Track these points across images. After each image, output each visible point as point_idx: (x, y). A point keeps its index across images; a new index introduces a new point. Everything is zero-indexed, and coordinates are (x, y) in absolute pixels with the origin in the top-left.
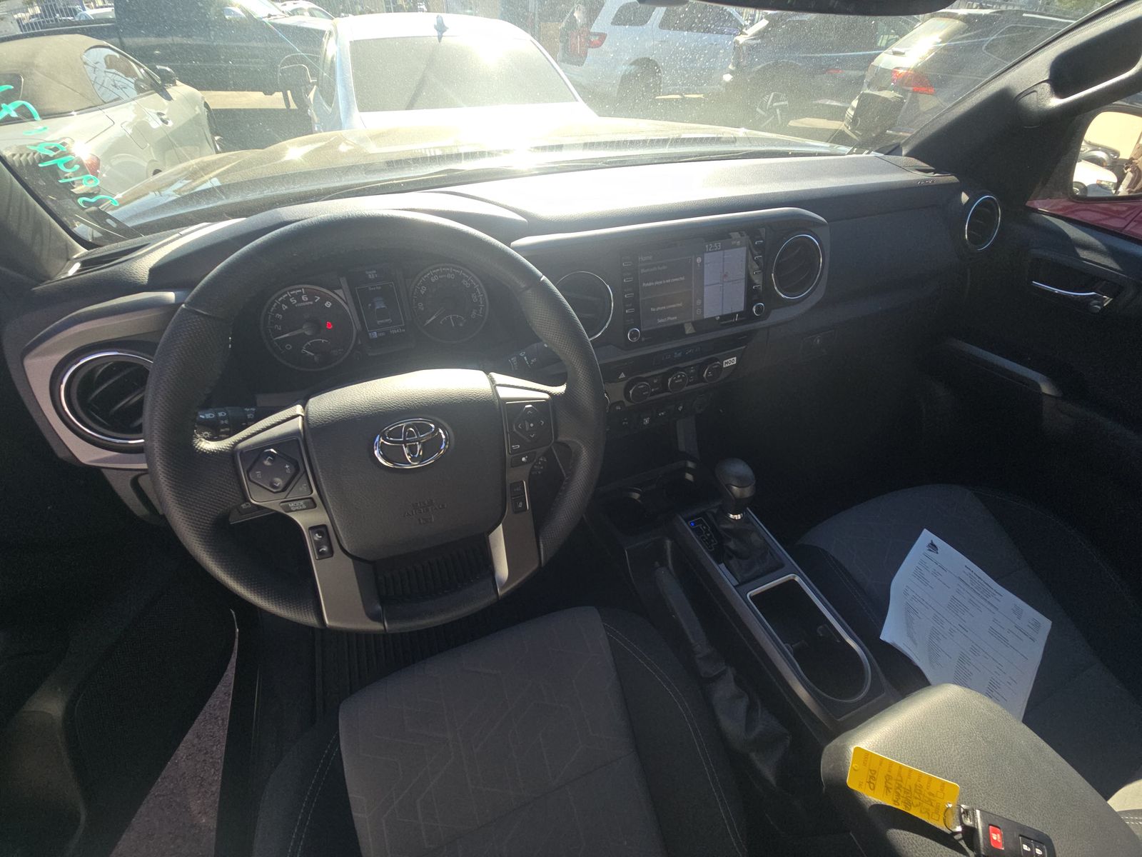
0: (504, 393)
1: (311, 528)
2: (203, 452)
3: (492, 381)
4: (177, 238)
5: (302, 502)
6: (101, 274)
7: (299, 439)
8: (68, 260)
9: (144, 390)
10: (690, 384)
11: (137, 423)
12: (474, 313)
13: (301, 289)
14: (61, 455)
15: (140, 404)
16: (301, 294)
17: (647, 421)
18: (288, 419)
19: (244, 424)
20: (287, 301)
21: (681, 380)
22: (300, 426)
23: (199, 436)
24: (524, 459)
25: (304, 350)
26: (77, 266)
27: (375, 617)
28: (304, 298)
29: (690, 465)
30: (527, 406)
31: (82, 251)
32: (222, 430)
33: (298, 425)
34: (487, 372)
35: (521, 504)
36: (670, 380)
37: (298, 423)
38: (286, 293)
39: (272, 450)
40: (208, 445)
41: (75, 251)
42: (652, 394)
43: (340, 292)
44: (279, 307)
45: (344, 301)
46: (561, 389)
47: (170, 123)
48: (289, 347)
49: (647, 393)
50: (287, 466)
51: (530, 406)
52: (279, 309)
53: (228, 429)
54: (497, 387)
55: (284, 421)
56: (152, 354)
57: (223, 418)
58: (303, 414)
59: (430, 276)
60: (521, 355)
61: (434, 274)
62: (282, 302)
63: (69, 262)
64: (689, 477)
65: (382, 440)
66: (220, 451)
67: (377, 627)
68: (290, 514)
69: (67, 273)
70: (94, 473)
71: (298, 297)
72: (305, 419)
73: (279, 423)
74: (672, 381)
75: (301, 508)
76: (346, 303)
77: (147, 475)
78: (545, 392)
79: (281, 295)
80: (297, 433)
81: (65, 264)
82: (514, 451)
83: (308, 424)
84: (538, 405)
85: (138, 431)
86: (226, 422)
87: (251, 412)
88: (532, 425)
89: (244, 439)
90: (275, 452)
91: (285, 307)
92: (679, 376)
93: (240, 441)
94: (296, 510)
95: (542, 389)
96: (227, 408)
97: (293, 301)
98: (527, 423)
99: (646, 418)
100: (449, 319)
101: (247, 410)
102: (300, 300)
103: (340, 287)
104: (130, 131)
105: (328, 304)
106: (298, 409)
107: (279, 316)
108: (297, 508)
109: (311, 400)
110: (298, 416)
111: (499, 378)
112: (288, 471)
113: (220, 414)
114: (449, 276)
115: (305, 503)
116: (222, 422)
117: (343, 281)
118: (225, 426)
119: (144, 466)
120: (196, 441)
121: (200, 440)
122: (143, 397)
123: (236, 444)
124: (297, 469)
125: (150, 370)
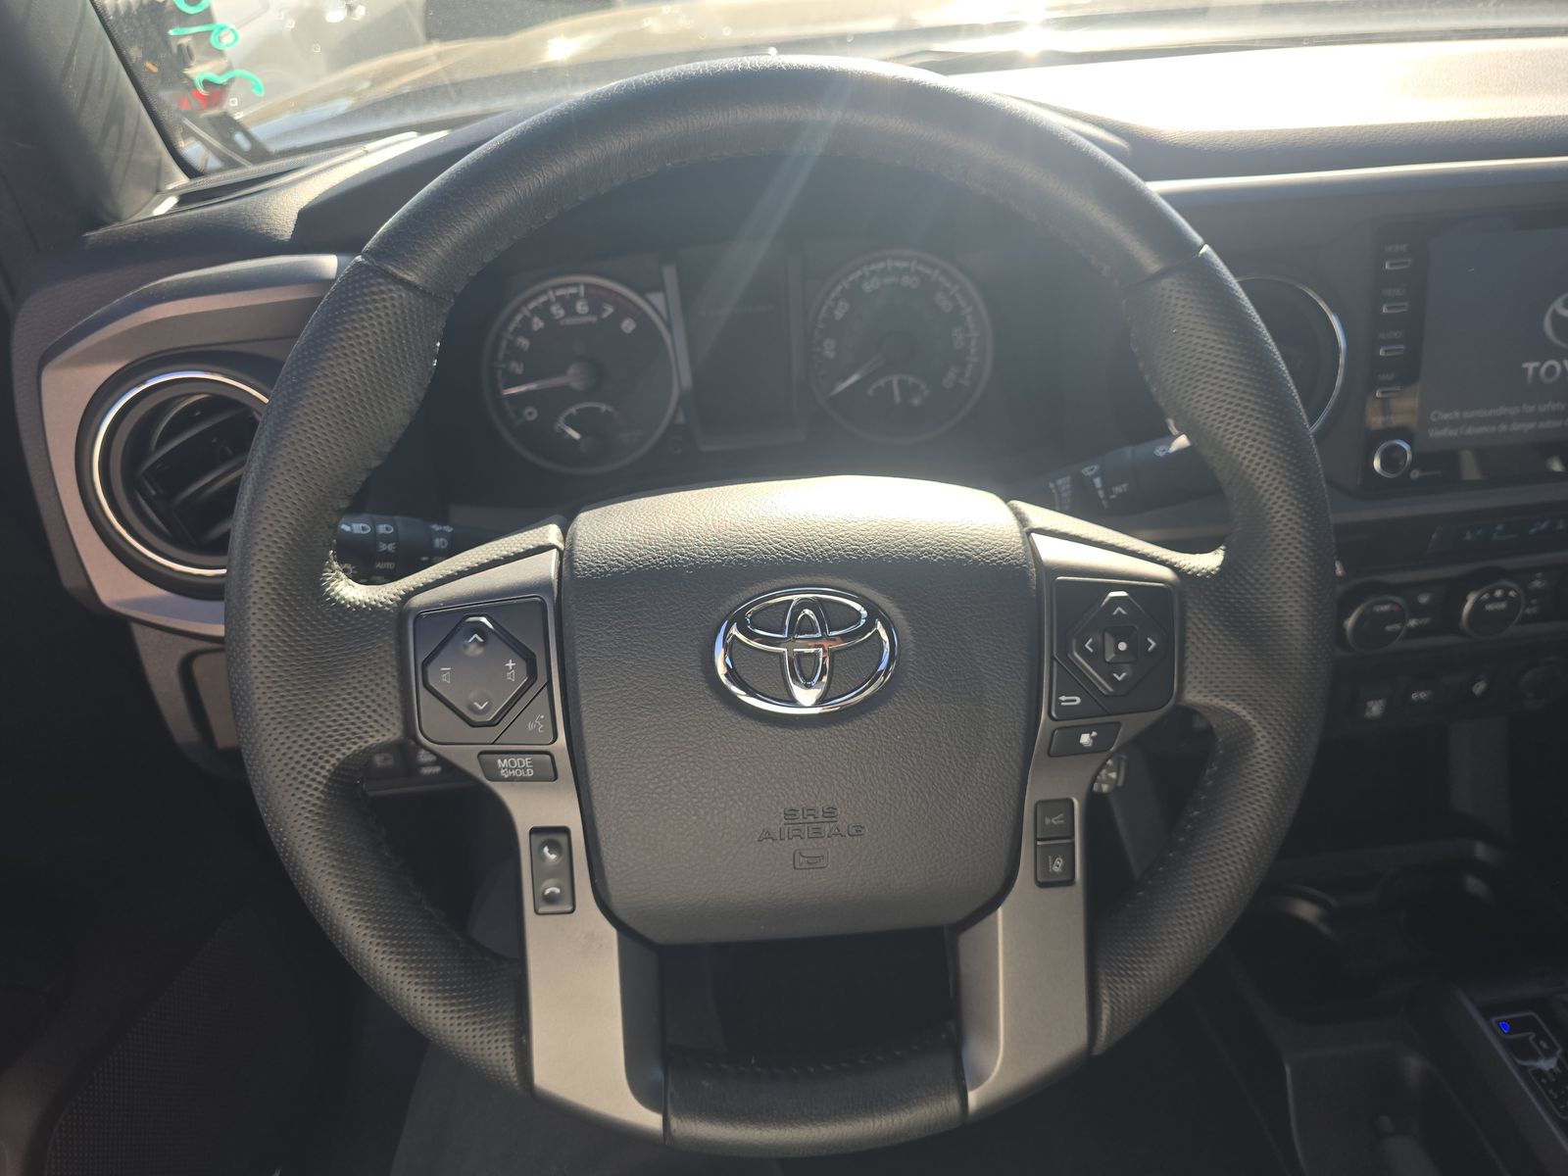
0: (1052, 551)
1: (535, 831)
2: (338, 604)
3: (1022, 520)
4: (359, 156)
5: (526, 760)
6: (210, 214)
7: (547, 600)
8: (157, 191)
9: (243, 464)
10: (1527, 620)
11: (217, 532)
12: (951, 375)
13: (577, 284)
14: (69, 581)
15: (232, 492)
16: (575, 297)
17: (1375, 709)
18: (528, 553)
19: (424, 559)
20: (544, 312)
21: (1503, 606)
22: (553, 573)
23: (336, 565)
24: (1085, 739)
25: (561, 423)
26: (171, 202)
27: (646, 1094)
28: (581, 307)
29: (1481, 851)
30: (1113, 594)
31: (182, 180)
32: (379, 565)
33: (549, 569)
34: (1006, 500)
35: (1059, 862)
36: (1471, 598)
37: (546, 566)
38: (544, 292)
39: (484, 620)
40: (350, 591)
41: (171, 179)
42: (1412, 633)
43: (657, 299)
44: (526, 321)
45: (661, 317)
46: (1210, 561)
47: (360, 12)
48: (531, 414)
49: (1397, 627)
50: (510, 664)
51: (1123, 594)
52: (525, 328)
53: (390, 565)
54: (1033, 534)
55: (518, 556)
56: (271, 385)
57: (386, 539)
58: (561, 546)
59: (863, 278)
60: (1087, 471)
61: (873, 273)
62: (535, 312)
63: (157, 196)
64: (1473, 884)
65: (734, 631)
66: (374, 607)
67: (651, 1120)
68: (499, 788)
69: (151, 212)
70: (116, 628)
71: (568, 303)
72: (566, 557)
73: (507, 560)
74: (1478, 605)
75: (522, 773)
76: (669, 325)
77: (223, 655)
78: (1163, 563)
79: (535, 296)
80: (543, 586)
81: (151, 199)
82: (1066, 713)
83: (572, 568)
84: (1143, 592)
85: (219, 548)
86: (391, 547)
87: (441, 534)
88: (1122, 646)
89: (427, 587)
90: (490, 626)
91: (538, 324)
92: (1498, 593)
93: (418, 590)
94: (511, 779)
95: (1155, 554)
96: (396, 518)
97: (557, 311)
98: (1109, 640)
99: (1376, 698)
100: (889, 385)
101: (436, 527)
102: (571, 311)
103: (660, 287)
104: (291, 24)
105: (628, 325)
106: (552, 533)
107: (523, 342)
108: (514, 773)
109: (583, 516)
110: (551, 547)
111: (1040, 516)
112: (511, 676)
113: (382, 529)
114: (906, 280)
115: (534, 764)
116: (383, 547)
117: (670, 274)
118: (386, 556)
119: (219, 630)
120: (329, 575)
121: (337, 577)
122: (239, 479)
123: (409, 595)
124: (532, 674)
125: (260, 419)
